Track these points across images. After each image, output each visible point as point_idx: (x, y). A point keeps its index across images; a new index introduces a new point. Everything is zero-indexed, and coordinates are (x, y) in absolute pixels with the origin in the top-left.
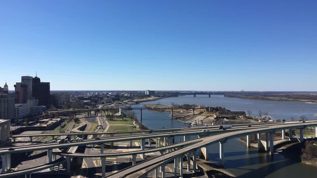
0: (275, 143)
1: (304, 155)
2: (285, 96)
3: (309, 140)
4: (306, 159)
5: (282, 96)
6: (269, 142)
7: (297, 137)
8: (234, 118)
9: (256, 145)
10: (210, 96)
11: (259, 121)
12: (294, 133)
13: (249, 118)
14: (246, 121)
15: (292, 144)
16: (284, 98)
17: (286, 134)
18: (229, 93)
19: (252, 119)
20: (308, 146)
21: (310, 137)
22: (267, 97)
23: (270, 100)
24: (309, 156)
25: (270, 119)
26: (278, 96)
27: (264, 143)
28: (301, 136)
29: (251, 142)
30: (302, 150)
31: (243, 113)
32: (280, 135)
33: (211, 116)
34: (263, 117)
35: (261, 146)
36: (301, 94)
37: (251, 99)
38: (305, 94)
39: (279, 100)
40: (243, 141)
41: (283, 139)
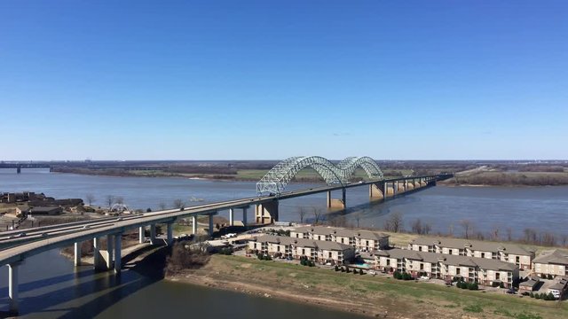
0: (125, 252)
1: (170, 266)
2: (160, 169)
3: (180, 239)
4: (171, 273)
5: (156, 169)
6: (114, 252)
7: (164, 237)
8: (59, 212)
9: (91, 261)
10: (19, 171)
11: (106, 214)
12: (158, 231)
13: (87, 211)
14: (82, 217)
15: (153, 251)
16: (159, 172)
17: (146, 234)
18: (62, 164)
19: (94, 211)
20: (176, 250)
21: (184, 235)
22: (130, 172)
23: (134, 175)
24: (178, 267)
25: (125, 209)
26: (149, 169)
27: (105, 255)
28: (169, 235)
29: (82, 254)
30: (167, 258)
31: (78, 202)
32: (135, 237)
33: (10, 212)
34: (114, 206)
35: (100, 259)
36: (184, 164)
37: (102, 174)
38: (191, 164)
39: (149, 176)
40: (69, 256)
41: (140, 244)
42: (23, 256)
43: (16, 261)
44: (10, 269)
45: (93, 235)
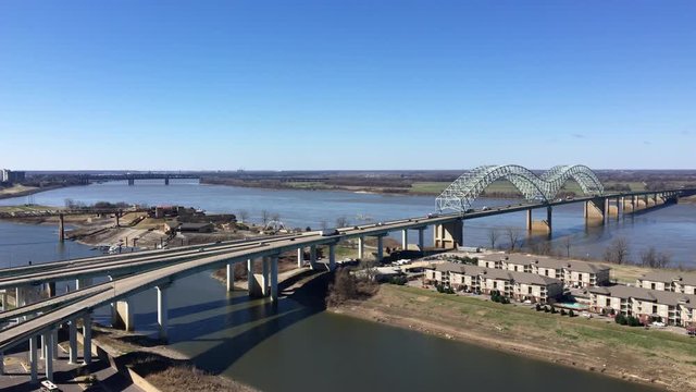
0: (282, 277)
1: (333, 295)
2: (320, 180)
3: (344, 264)
4: (334, 304)
5: (316, 180)
6: (269, 276)
7: (325, 261)
8: (209, 230)
9: (245, 285)
10: (167, 183)
11: (261, 233)
12: (319, 254)
13: (241, 229)
14: (234, 235)
15: (313, 277)
16: (319, 184)
17: (306, 257)
18: (212, 174)
19: (247, 229)
20: (340, 276)
21: (348, 260)
22: (287, 183)
23: (291, 187)
24: (341, 297)
25: (282, 227)
26: (308, 180)
27: (260, 279)
28: (332, 259)
29: (236, 278)
30: (330, 286)
31: (231, 219)
32: (293, 260)
33: (158, 228)
34: (269, 224)
35: (255, 285)
36: (348, 175)
37: (255, 186)
38: (357, 175)
39: (308, 189)
40: (221, 279)
41: (299, 268)
42: (172, 278)
43: (166, 283)
44: (159, 292)
45: (247, 256)
